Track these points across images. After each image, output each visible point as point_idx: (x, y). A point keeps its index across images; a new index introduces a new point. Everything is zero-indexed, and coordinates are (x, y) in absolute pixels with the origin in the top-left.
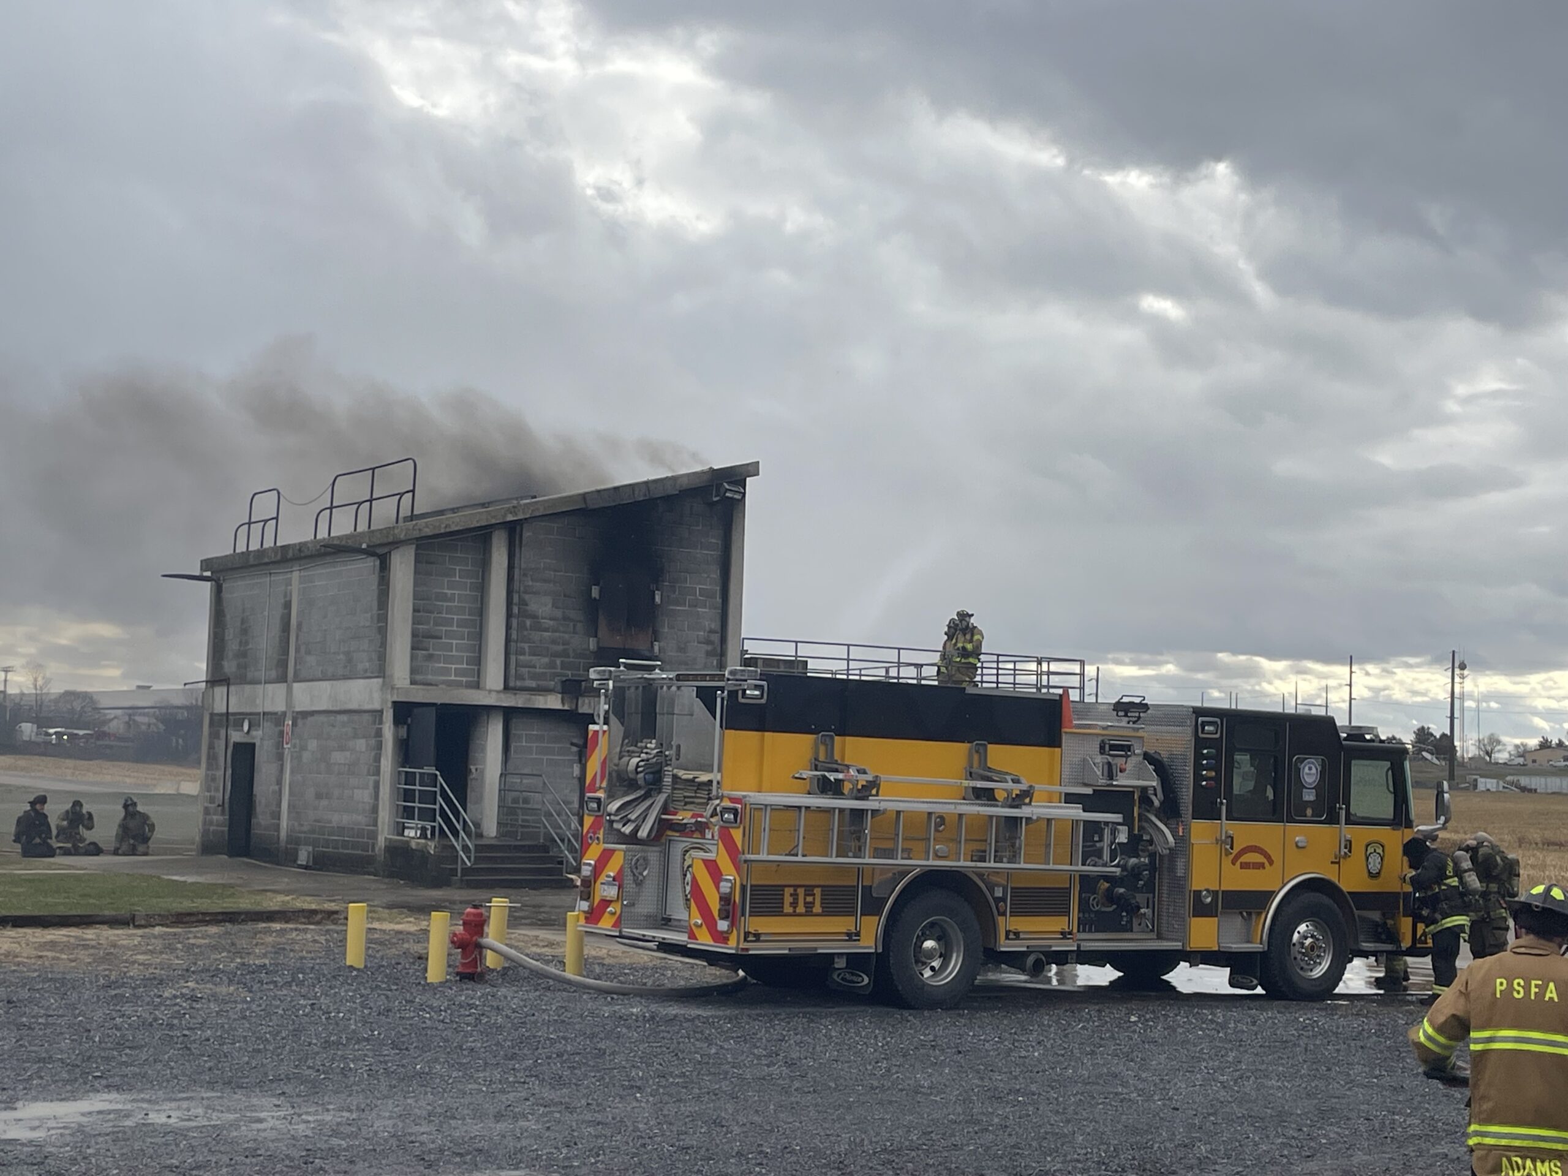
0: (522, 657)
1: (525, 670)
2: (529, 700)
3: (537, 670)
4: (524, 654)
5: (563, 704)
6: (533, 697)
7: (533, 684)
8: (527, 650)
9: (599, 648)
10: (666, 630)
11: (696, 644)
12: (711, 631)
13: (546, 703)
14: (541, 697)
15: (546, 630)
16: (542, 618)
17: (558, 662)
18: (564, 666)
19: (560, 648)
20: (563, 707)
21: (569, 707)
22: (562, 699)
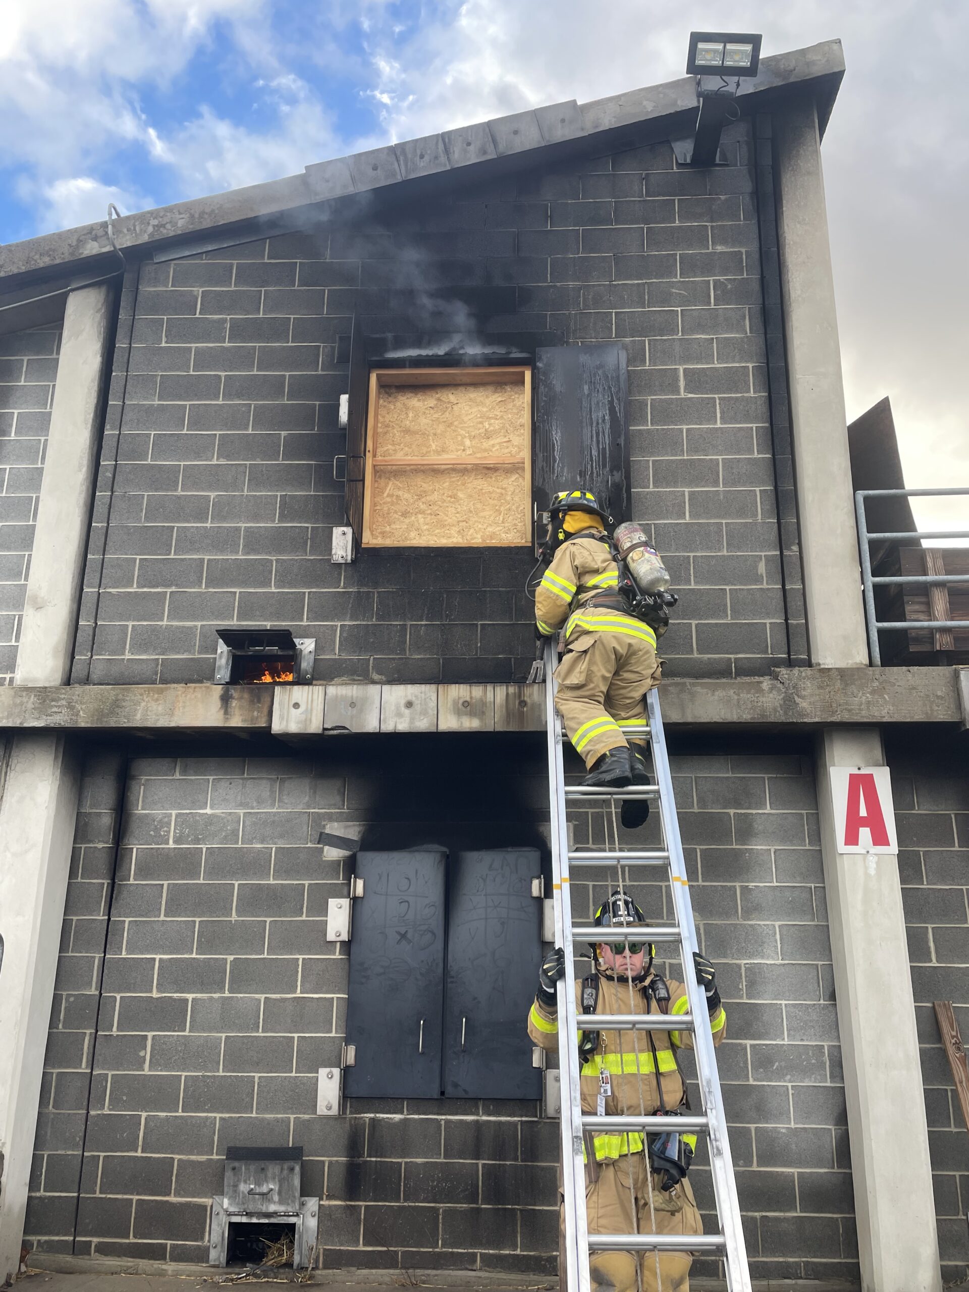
0: (114, 592)
1: (124, 629)
2: (116, 707)
4: (122, 583)
5: (227, 711)
6: (128, 696)
7: (143, 662)
8: (133, 573)
9: (362, 552)
14: (153, 697)
16: (187, 487)
18: (248, 609)
19: (235, 561)
20: (227, 719)
21: (244, 721)
22: (225, 699)
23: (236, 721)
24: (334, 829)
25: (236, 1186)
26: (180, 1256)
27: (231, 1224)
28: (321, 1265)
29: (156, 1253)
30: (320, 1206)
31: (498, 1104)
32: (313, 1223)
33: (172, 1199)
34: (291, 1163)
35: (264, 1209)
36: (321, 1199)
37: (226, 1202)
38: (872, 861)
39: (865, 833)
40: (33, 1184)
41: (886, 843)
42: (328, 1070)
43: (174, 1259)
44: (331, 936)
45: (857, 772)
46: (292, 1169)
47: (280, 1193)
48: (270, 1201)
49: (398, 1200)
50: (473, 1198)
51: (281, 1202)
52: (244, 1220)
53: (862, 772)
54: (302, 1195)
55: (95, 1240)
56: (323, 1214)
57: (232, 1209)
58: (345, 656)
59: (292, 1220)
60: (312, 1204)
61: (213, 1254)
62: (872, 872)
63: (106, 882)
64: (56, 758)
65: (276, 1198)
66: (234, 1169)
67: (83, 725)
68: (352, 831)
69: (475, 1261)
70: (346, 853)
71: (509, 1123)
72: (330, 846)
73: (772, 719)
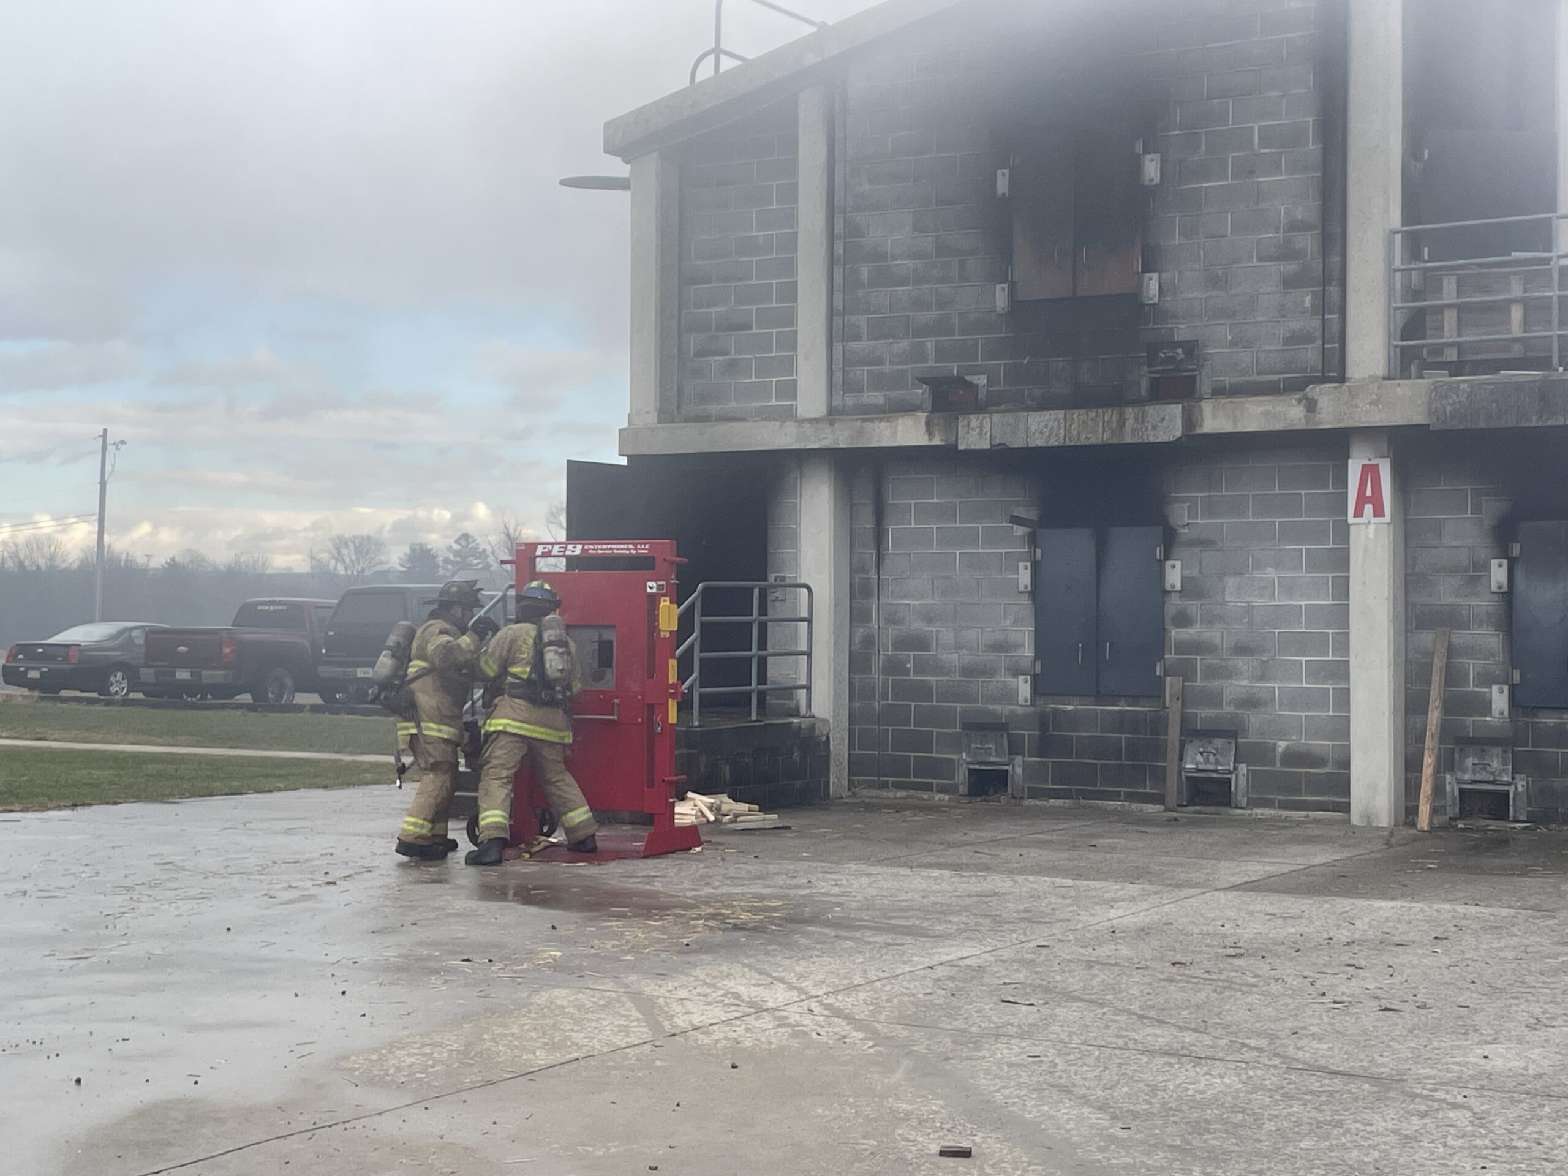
0: (853, 345)
1: (862, 373)
2: (861, 432)
3: (887, 368)
4: (858, 338)
5: (930, 433)
6: (868, 425)
7: (877, 398)
8: (864, 330)
9: (1015, 303)
10: (1177, 240)
11: (1255, 262)
12: (1295, 227)
13: (894, 434)
14: (883, 424)
15: (904, 282)
16: (894, 258)
17: (930, 344)
18: (942, 354)
19: (930, 315)
20: (930, 440)
21: (942, 440)
22: (929, 425)
23: (937, 441)
24: (1021, 512)
25: (969, 746)
26: (942, 790)
27: (970, 770)
28: (1026, 795)
29: (928, 787)
30: (1023, 761)
31: (1133, 699)
32: (1019, 771)
33: (934, 755)
34: (1002, 733)
35: (987, 760)
36: (1024, 756)
37: (964, 755)
38: (1372, 527)
39: (1368, 508)
40: (851, 746)
41: (1383, 515)
42: (1024, 677)
43: (940, 791)
44: (1022, 589)
45: (1367, 462)
46: (1002, 736)
47: (996, 750)
48: (990, 755)
49: (1071, 758)
50: (1119, 758)
51: (997, 756)
52: (977, 767)
53: (1371, 462)
54: (1010, 754)
55: (891, 779)
56: (1026, 766)
57: (969, 760)
58: (1007, 388)
59: (1005, 768)
60: (1018, 759)
61: (961, 788)
62: (1371, 536)
63: (874, 552)
64: (829, 469)
65: (994, 753)
66: (967, 735)
67: (842, 446)
68: (1032, 515)
69: (1120, 796)
70: (1029, 530)
71: (1142, 712)
72: (1018, 524)
73: (1297, 427)
